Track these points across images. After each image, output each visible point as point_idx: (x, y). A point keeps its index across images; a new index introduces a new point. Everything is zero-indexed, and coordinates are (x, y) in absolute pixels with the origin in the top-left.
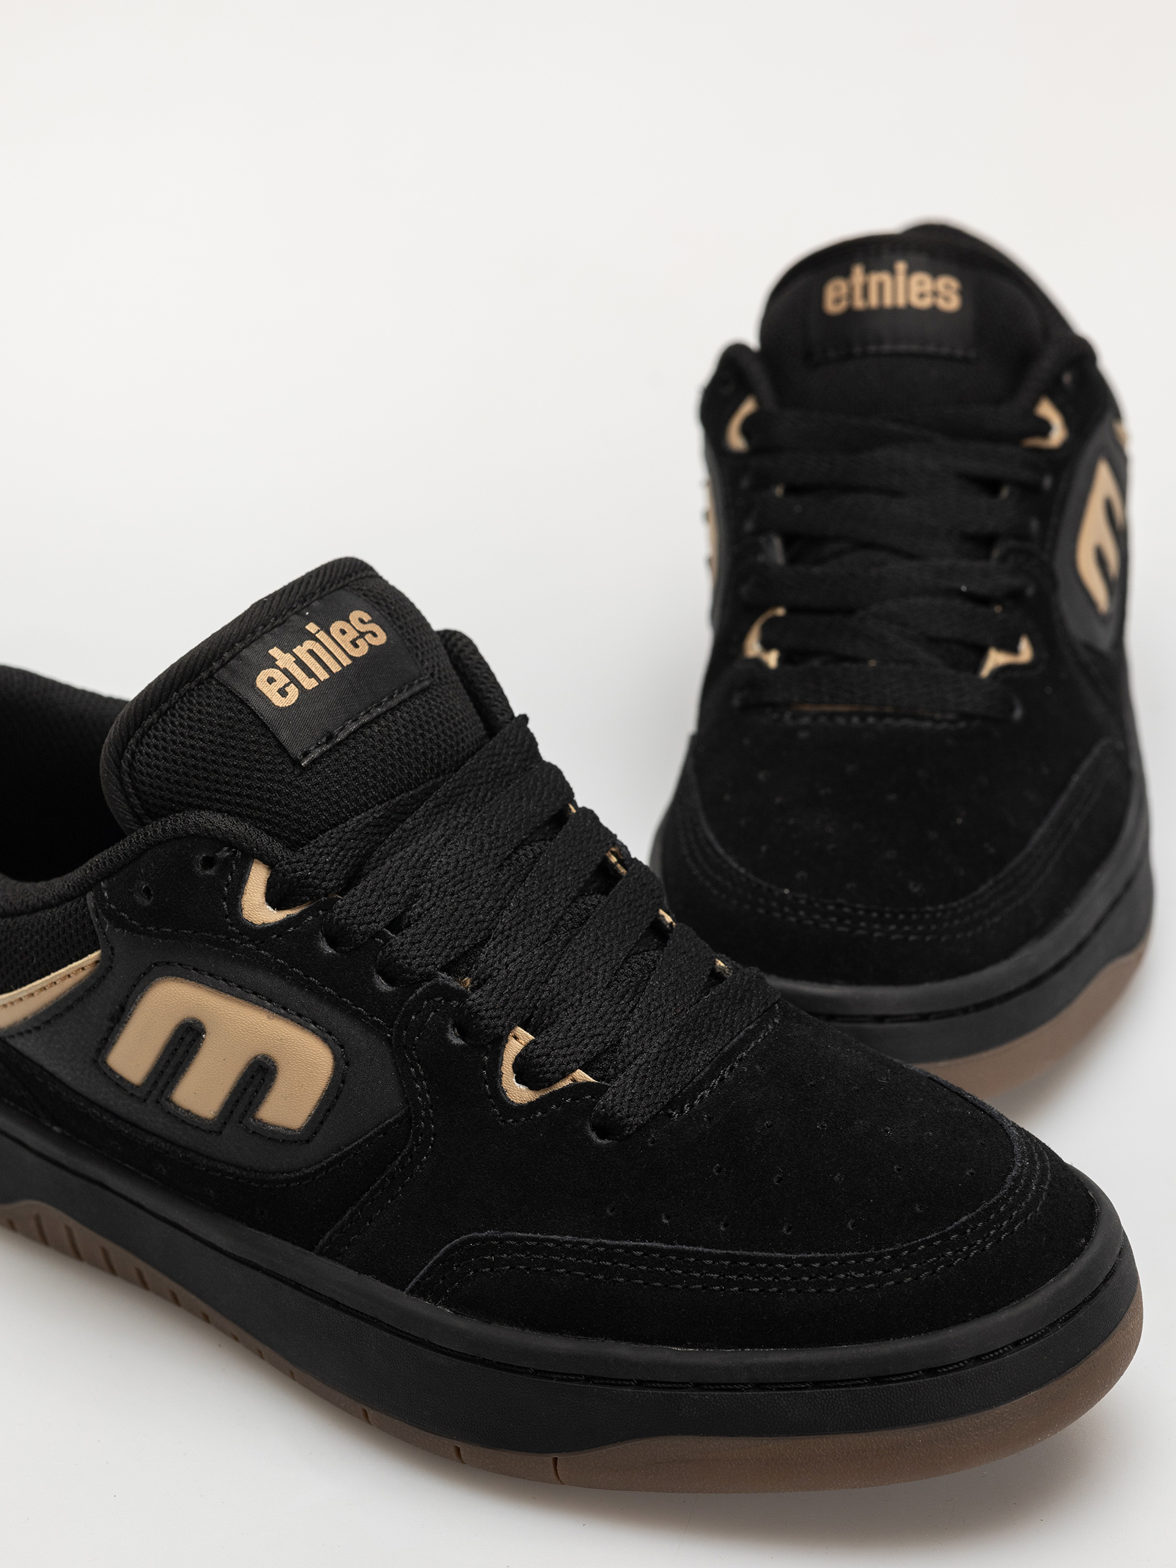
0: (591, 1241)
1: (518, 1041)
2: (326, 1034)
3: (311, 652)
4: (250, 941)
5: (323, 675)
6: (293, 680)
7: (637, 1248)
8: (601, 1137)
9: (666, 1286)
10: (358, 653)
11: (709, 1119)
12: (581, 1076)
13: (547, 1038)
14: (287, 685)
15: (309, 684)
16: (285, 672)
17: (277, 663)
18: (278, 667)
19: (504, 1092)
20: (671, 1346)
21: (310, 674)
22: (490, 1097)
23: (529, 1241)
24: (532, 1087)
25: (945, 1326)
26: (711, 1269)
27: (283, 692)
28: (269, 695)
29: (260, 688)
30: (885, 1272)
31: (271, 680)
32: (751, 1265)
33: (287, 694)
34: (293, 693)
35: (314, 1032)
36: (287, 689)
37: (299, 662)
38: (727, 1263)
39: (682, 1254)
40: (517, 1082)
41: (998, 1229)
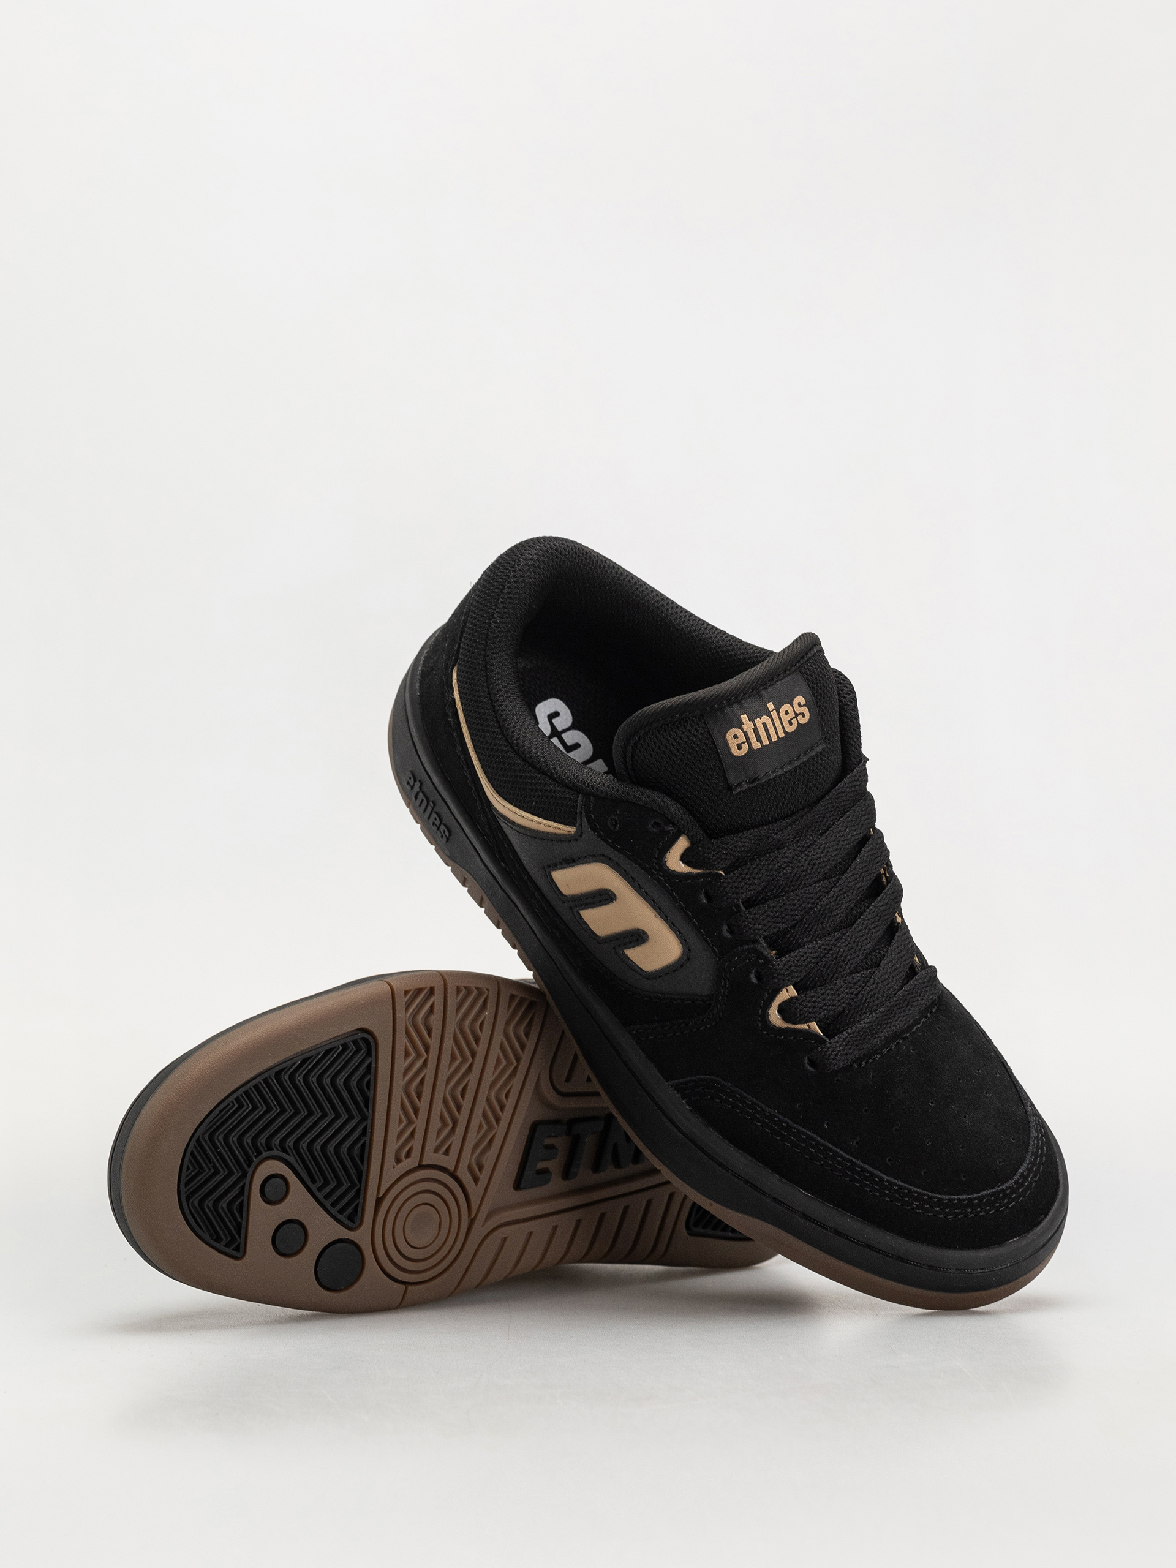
0: (781, 1117)
1: (788, 993)
2: (683, 941)
3: (764, 724)
4: (663, 876)
5: (766, 742)
6: (748, 741)
7: (805, 1134)
8: (811, 1066)
9: (812, 1160)
10: (789, 729)
11: (873, 1077)
12: (814, 1026)
13: (804, 998)
14: (744, 743)
15: (756, 745)
16: (746, 734)
17: (743, 726)
18: (742, 729)
19: (768, 1016)
20: (801, 1188)
21: (759, 739)
22: (760, 1016)
23: (748, 1101)
24: (785, 1018)
25: (949, 1247)
26: (839, 1163)
27: (739, 747)
28: (731, 746)
29: (728, 739)
30: (931, 1206)
31: (735, 737)
32: (862, 1171)
33: (741, 748)
34: (745, 748)
35: (677, 936)
36: (743, 745)
37: (756, 730)
38: (849, 1164)
39: (827, 1149)
40: (778, 1011)
41: (1001, 1203)
